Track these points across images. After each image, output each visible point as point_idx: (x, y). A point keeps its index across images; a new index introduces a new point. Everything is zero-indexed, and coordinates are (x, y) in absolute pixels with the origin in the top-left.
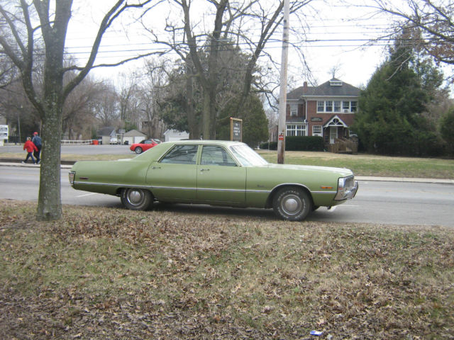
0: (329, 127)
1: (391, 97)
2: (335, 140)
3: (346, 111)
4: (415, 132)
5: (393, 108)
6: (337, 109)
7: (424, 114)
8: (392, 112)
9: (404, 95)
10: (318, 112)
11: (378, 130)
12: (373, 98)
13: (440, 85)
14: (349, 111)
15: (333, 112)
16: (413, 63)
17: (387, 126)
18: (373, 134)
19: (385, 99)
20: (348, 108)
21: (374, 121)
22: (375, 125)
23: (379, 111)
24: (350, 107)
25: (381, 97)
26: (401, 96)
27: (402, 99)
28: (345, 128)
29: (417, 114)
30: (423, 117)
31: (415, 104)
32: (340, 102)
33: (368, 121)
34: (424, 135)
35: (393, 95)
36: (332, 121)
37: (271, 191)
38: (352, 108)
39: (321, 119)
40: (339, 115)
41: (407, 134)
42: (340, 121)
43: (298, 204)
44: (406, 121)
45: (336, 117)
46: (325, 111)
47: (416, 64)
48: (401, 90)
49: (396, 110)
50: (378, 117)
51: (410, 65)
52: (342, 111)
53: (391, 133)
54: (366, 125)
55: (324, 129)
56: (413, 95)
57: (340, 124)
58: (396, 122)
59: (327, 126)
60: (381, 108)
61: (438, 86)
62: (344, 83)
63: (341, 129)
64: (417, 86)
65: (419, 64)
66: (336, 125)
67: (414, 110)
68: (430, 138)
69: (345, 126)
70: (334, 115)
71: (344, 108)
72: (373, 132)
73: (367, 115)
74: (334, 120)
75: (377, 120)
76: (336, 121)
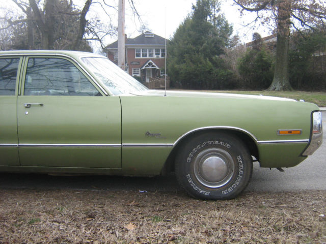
0: (145, 69)
1: (194, 44)
2: (150, 79)
3: (158, 57)
4: (215, 70)
5: (198, 52)
6: (151, 55)
7: (221, 56)
8: (197, 56)
9: (206, 42)
10: (136, 58)
11: (186, 70)
12: (181, 45)
13: (231, 34)
14: (160, 56)
15: (148, 57)
16: (210, 17)
17: (193, 66)
18: (182, 73)
19: (190, 46)
20: (159, 54)
21: (182, 63)
22: (183, 66)
23: (187, 55)
24: (161, 53)
25: (187, 44)
26: (203, 43)
27: (204, 44)
28: (158, 70)
29: (217, 56)
30: (221, 58)
31: (215, 49)
32: (153, 49)
33: (178, 63)
34: (224, 72)
35: (197, 42)
36: (147, 64)
37: (174, 144)
38: (162, 54)
39: (138, 62)
40: (152, 60)
41: (210, 72)
42: (154, 64)
43: (229, 167)
44: (208, 62)
45: (151, 61)
46: (141, 57)
47: (213, 18)
48: (203, 37)
49: (200, 53)
50: (185, 59)
51: (208, 18)
52: (155, 56)
53: (197, 72)
54: (176, 66)
55: (141, 70)
56: (213, 41)
57: (153, 66)
58: (201, 63)
59: (144, 68)
60: (187, 52)
61: (229, 35)
62: (155, 35)
63: (154, 71)
64: (215, 34)
65: (215, 18)
66: (150, 67)
67: (214, 53)
68: (227, 75)
69: (157, 68)
70: (149, 60)
71: (156, 54)
72: (182, 71)
73: (176, 59)
74: (149, 64)
75: (185, 62)
76: (150, 64)
